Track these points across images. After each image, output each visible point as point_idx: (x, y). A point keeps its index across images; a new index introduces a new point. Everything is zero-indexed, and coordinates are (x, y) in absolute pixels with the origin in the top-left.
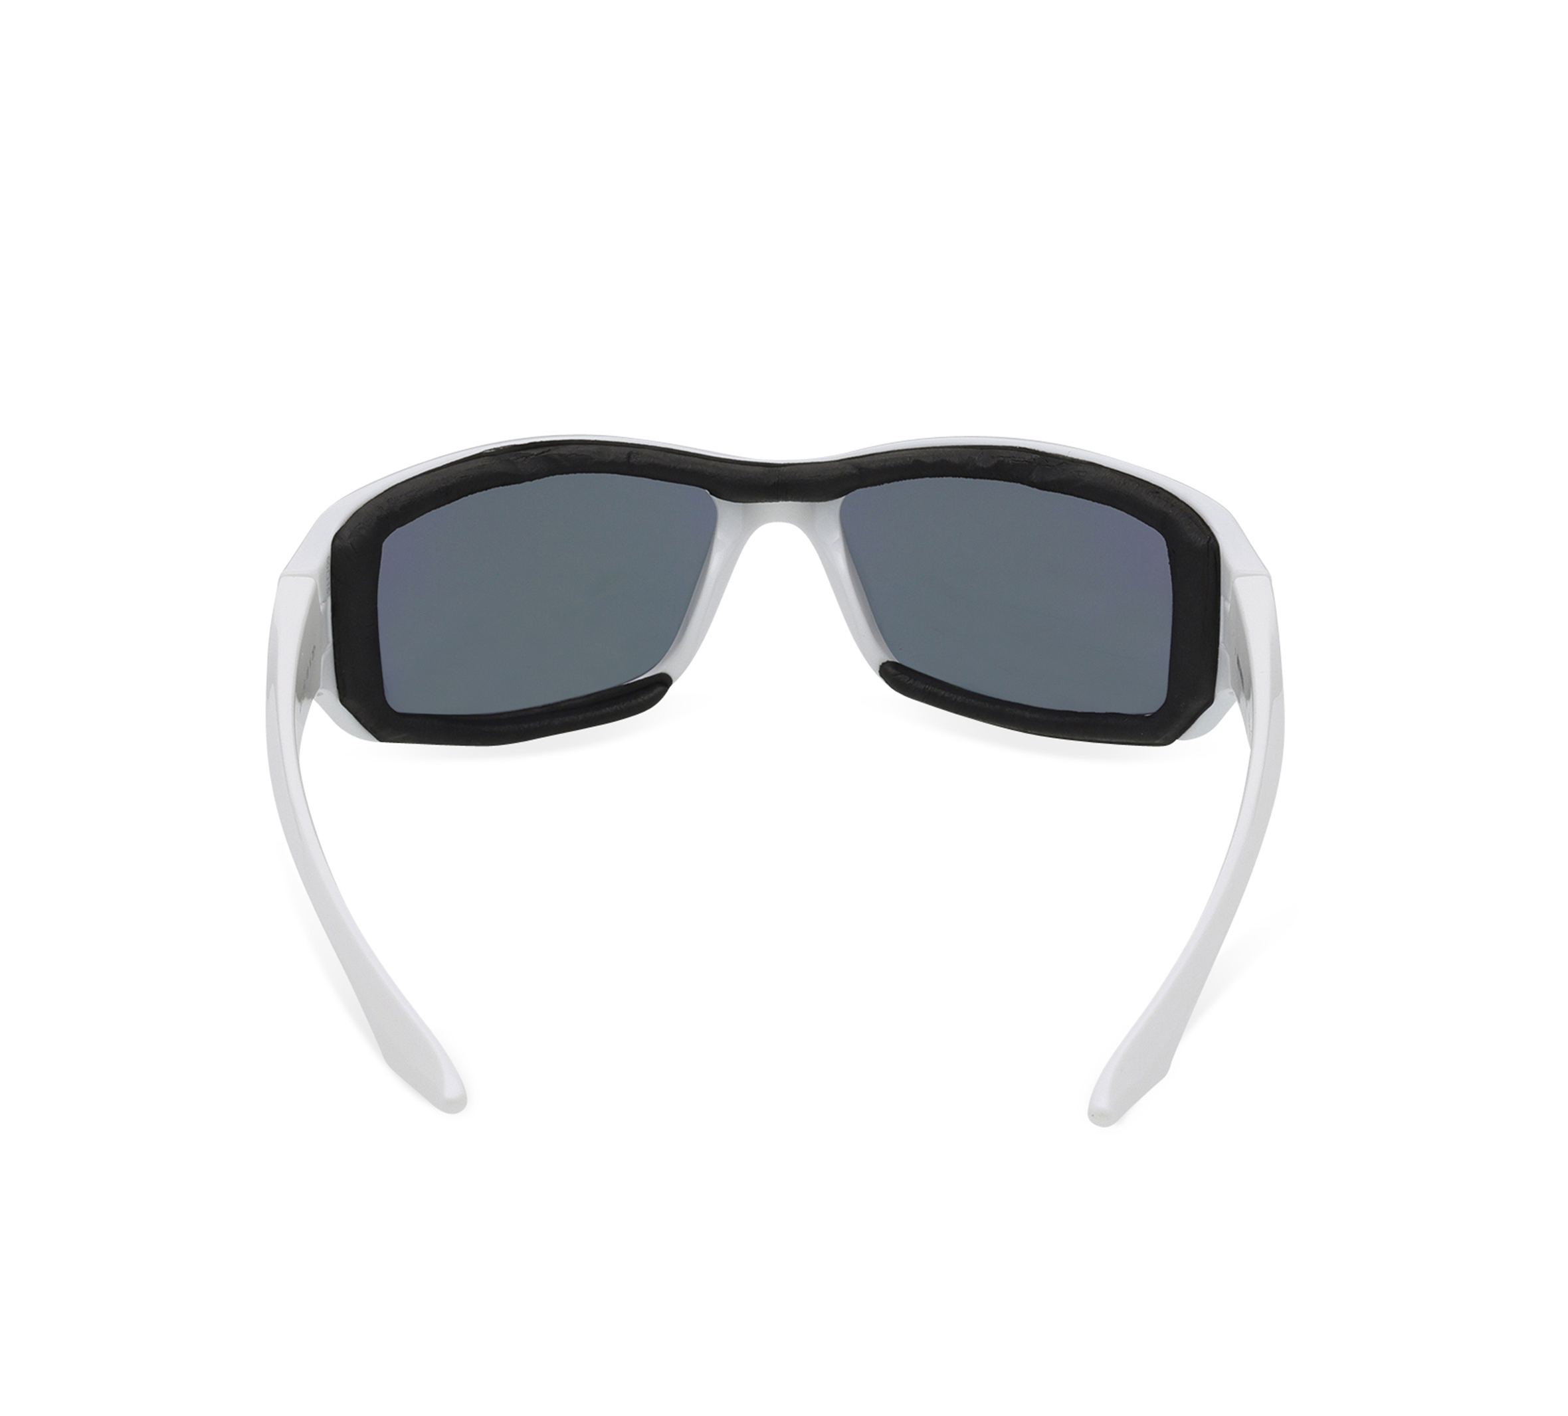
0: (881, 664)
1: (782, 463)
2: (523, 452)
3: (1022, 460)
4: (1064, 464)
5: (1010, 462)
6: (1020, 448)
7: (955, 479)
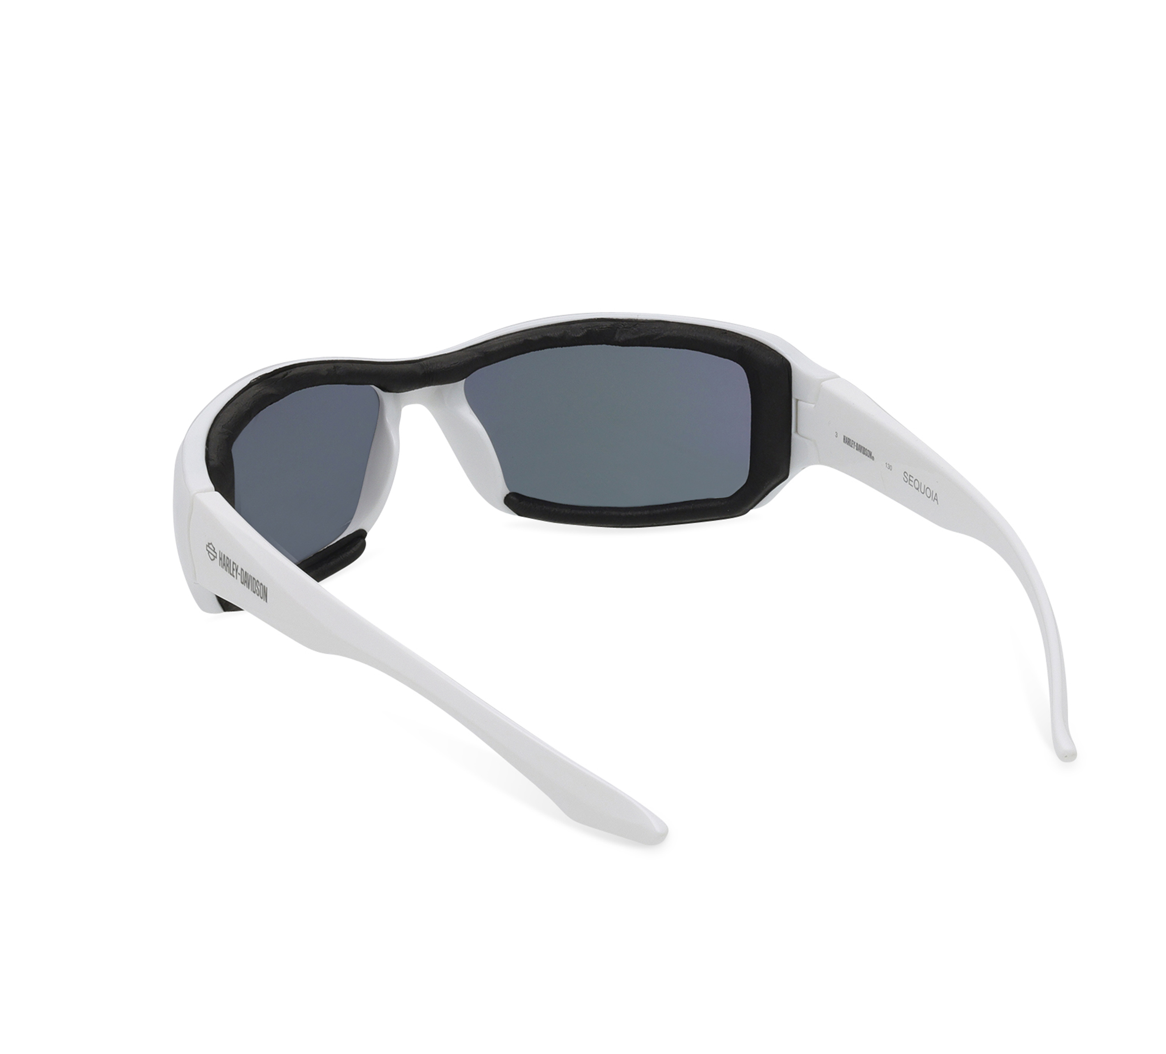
0: (505, 495)
1: (418, 359)
2: (272, 378)
3: (605, 327)
4: (637, 325)
5: (597, 330)
6: (598, 319)
7: (553, 349)
